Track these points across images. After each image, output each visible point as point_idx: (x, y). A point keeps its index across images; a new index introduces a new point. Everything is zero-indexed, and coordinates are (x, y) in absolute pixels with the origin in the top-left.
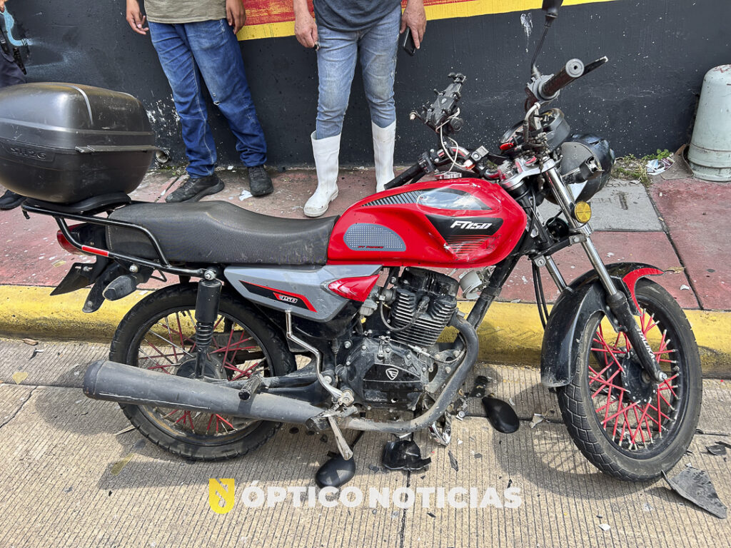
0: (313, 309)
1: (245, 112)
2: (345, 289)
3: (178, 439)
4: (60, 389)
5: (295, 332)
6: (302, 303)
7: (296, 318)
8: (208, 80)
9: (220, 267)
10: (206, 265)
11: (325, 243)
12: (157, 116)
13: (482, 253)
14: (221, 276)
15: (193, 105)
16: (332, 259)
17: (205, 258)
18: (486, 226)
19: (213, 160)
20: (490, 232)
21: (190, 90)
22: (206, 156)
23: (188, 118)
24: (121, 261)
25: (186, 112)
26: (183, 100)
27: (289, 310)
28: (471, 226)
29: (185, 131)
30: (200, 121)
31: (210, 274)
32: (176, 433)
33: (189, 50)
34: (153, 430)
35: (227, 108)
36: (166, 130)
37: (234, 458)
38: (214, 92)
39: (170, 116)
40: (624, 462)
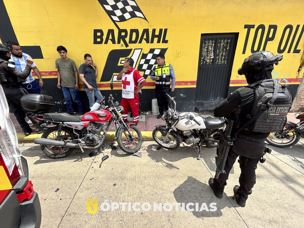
0: (78, 128)
1: (79, 102)
2: (84, 125)
3: (52, 154)
4: (28, 151)
5: (75, 132)
6: (76, 127)
7: (75, 129)
8: (72, 96)
9: (63, 122)
10: (61, 121)
11: (81, 118)
12: (60, 103)
13: (104, 119)
14: (63, 123)
15: (69, 101)
16: (82, 121)
17: (60, 120)
18: (105, 115)
19: (72, 111)
20: (106, 116)
21: (68, 98)
22: (71, 110)
23: (68, 103)
24: (45, 121)
25: (67, 102)
26: (67, 100)
27: (74, 128)
28: (103, 115)
29: (67, 105)
30: (70, 104)
31: (61, 123)
32: (52, 153)
33: (69, 92)
34: (48, 153)
35: (75, 101)
36: (62, 105)
37: (63, 157)
38: (73, 98)
39: (63, 103)
40: (127, 150)
